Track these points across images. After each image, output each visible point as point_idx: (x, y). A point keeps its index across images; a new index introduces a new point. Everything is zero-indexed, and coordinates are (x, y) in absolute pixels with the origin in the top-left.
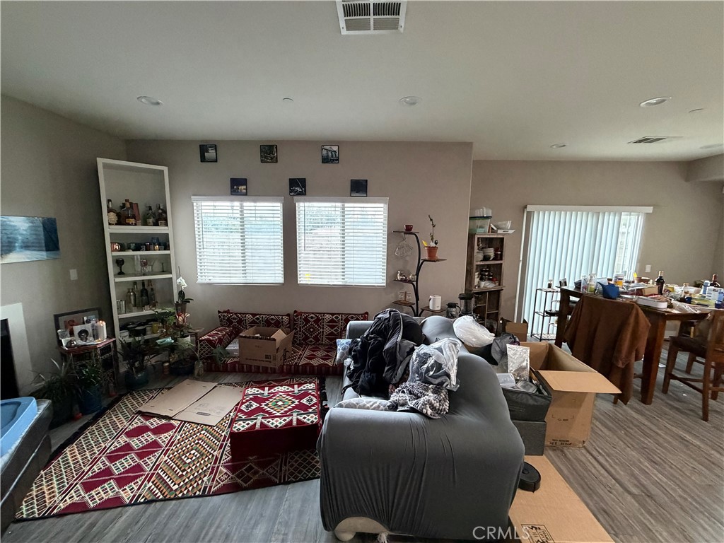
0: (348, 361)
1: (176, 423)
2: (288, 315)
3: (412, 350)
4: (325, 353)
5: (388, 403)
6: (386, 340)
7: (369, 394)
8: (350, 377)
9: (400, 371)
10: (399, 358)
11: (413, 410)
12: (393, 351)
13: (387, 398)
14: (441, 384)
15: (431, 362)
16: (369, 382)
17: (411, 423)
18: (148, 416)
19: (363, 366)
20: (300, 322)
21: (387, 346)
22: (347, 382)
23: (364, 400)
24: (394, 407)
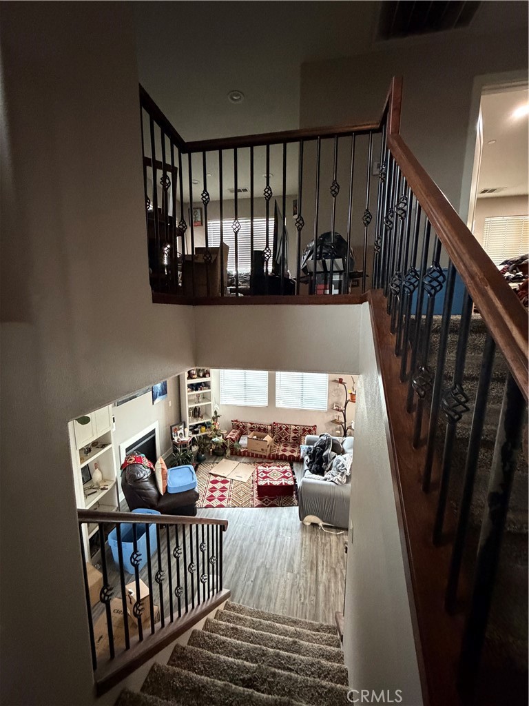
0: (307, 458)
1: (229, 480)
2: (271, 425)
3: (335, 457)
4: (292, 449)
5: (324, 478)
6: (324, 451)
7: (316, 474)
8: (308, 465)
9: (329, 465)
10: (329, 460)
11: (332, 481)
12: (326, 457)
13: (323, 476)
14: (343, 473)
15: (341, 463)
16: (316, 469)
17: (330, 485)
18: (216, 476)
19: (314, 461)
20: (277, 429)
21: (324, 454)
22: (306, 467)
23: (314, 476)
24: (325, 480)
